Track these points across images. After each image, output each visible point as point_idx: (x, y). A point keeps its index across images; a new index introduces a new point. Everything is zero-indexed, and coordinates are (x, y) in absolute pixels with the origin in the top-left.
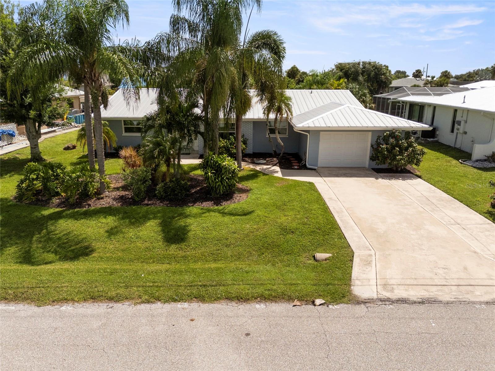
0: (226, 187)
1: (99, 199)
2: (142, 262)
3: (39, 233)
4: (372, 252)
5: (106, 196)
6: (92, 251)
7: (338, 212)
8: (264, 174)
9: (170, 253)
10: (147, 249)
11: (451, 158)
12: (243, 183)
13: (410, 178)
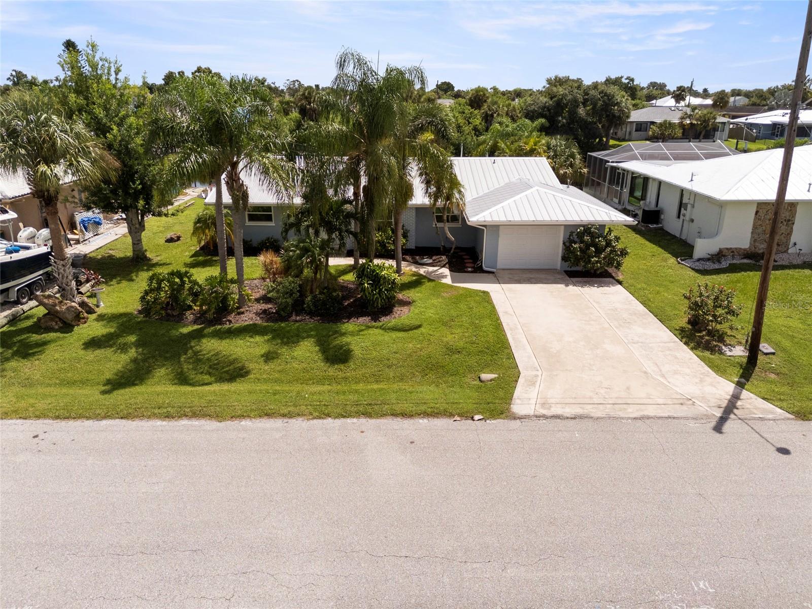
0: (384, 300)
1: (239, 314)
2: (302, 384)
3: (186, 354)
4: (539, 373)
5: (247, 311)
6: (248, 373)
7: (511, 330)
8: (430, 280)
9: (330, 374)
10: (305, 370)
11: (669, 255)
12: (404, 293)
13: (607, 284)
